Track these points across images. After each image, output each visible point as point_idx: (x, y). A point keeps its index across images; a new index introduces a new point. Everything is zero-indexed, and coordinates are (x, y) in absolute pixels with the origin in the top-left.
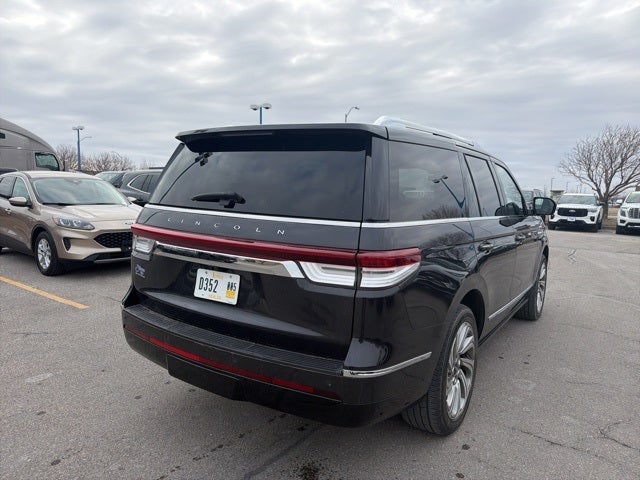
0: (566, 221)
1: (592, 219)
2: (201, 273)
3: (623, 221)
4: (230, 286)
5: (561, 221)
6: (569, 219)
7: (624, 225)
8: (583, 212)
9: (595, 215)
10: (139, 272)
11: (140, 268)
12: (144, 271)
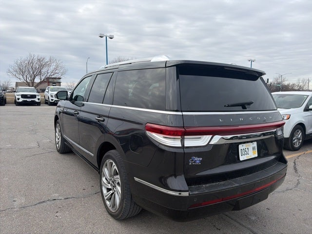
0: (26, 101)
1: (39, 99)
2: (241, 147)
3: (52, 100)
4: (254, 148)
5: (24, 101)
6: (28, 100)
7: (53, 101)
8: (34, 96)
9: (39, 97)
10: (195, 162)
11: (196, 159)
12: (201, 159)
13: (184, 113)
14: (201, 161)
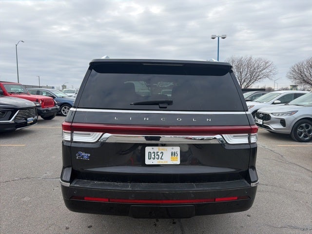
2: (148, 149)
4: (173, 154)
10: (82, 157)
11: (83, 154)
12: (89, 155)
13: (78, 110)
14: (89, 157)
